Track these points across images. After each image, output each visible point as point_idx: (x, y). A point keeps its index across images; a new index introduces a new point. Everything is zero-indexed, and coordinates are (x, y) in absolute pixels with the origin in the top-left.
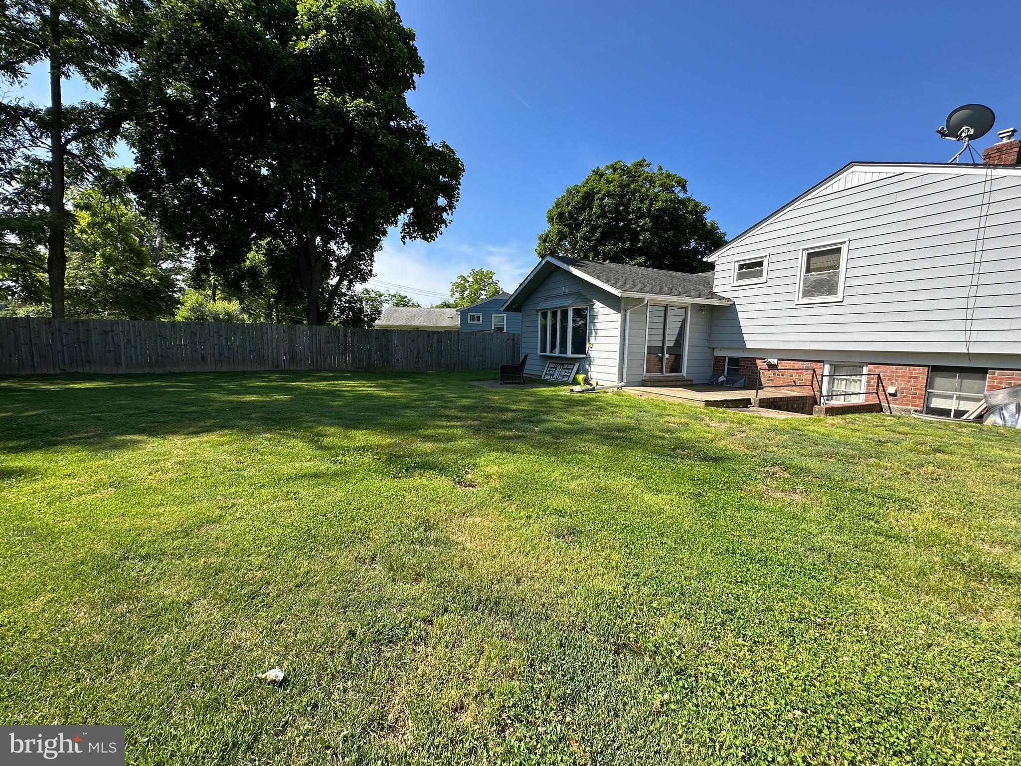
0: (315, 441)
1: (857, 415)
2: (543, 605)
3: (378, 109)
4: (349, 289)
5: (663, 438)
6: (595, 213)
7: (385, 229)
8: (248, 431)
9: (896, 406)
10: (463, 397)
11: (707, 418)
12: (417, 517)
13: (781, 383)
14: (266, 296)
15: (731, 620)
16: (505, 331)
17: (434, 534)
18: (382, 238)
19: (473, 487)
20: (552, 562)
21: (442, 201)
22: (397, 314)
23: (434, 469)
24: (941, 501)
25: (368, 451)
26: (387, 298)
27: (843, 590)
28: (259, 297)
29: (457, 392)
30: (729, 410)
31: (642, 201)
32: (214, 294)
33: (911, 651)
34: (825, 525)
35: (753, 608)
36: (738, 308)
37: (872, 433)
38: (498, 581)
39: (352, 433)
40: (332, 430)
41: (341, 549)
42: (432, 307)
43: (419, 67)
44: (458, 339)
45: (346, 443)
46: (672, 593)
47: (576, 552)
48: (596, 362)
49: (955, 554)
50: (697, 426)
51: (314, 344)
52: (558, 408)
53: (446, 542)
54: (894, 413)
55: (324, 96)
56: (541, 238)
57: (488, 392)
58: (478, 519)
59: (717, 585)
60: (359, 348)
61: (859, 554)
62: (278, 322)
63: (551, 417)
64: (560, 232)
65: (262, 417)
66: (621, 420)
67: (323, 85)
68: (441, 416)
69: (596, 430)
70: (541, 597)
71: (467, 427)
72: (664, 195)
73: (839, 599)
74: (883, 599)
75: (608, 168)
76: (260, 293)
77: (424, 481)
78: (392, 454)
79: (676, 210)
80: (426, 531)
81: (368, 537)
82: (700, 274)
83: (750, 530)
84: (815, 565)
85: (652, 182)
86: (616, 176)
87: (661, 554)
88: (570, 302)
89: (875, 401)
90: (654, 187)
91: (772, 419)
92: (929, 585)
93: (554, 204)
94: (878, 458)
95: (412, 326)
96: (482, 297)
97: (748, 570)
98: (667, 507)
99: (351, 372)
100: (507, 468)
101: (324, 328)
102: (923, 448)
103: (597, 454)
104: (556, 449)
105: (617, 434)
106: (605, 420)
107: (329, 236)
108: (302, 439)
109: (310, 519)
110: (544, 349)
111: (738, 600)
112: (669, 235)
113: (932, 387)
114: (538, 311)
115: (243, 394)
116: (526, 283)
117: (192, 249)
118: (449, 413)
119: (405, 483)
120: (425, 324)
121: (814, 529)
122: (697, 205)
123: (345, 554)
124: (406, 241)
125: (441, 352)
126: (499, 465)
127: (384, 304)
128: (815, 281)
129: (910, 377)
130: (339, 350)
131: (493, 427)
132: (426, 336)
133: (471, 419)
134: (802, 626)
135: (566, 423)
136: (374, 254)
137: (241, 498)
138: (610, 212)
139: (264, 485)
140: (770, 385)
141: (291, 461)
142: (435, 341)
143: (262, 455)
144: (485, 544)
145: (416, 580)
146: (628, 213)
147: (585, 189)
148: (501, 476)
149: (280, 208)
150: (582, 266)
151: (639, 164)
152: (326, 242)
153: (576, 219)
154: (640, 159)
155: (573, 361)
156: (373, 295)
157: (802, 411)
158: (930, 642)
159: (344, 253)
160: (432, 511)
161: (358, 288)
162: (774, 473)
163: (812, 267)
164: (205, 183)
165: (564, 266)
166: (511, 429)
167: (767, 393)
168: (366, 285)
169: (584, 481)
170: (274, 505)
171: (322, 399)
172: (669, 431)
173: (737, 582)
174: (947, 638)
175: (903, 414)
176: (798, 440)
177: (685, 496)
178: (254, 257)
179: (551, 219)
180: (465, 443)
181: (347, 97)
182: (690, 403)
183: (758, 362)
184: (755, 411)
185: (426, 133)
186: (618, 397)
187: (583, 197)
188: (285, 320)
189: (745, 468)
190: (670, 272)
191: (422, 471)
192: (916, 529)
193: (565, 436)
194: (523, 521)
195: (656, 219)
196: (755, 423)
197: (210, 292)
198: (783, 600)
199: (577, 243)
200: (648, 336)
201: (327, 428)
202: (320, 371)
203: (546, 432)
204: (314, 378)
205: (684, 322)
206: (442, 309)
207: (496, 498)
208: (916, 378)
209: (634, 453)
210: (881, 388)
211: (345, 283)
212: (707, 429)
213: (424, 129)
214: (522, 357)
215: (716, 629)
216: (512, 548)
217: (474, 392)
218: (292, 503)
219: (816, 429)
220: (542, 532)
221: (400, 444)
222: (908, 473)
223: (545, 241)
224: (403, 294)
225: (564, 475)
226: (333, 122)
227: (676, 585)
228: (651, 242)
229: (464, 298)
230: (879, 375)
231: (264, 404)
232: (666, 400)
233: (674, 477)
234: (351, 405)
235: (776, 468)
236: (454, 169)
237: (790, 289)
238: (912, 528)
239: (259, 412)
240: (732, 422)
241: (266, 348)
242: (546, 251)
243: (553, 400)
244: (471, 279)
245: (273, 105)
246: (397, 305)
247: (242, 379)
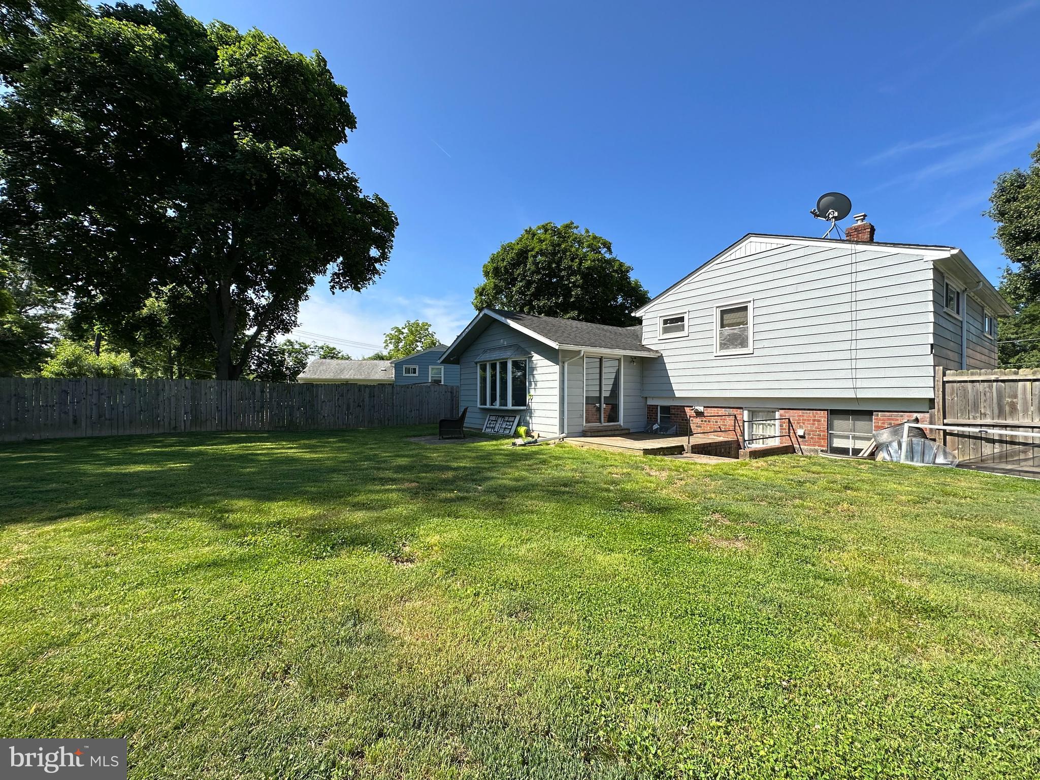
0: (218, 518)
1: (776, 457)
2: (499, 708)
3: (306, 158)
4: (269, 339)
5: (608, 490)
6: (529, 269)
7: (311, 278)
8: (128, 512)
9: (806, 447)
10: (399, 456)
11: (647, 467)
12: (345, 608)
13: (708, 429)
14: (165, 348)
15: (702, 696)
16: (442, 383)
17: (365, 629)
18: (309, 287)
19: (412, 561)
20: (506, 649)
21: (374, 252)
22: (324, 368)
23: (365, 544)
24: (862, 538)
25: (285, 527)
26: (313, 350)
27: (799, 644)
28: (158, 348)
29: (392, 450)
30: (666, 458)
31: (572, 260)
32: (98, 346)
33: (873, 707)
34: (770, 573)
35: (721, 679)
36: (666, 360)
37: (791, 474)
38: (445, 682)
39: (266, 506)
40: (241, 503)
41: (243, 663)
42: (364, 360)
43: (351, 123)
44: (393, 393)
45: (257, 519)
46: (638, 671)
47: (532, 633)
48: (536, 414)
49: (884, 591)
50: (640, 476)
51: (224, 402)
52: (501, 463)
53: (381, 638)
54: (805, 453)
55: (245, 141)
56: (477, 291)
57: (427, 449)
58: (419, 603)
59: (681, 653)
60: (278, 404)
61: (805, 601)
62: (181, 376)
63: (494, 474)
64: (496, 286)
65: (148, 493)
66: (567, 472)
67: (244, 130)
68: (374, 479)
69: (541, 485)
70: (496, 697)
71: (403, 490)
72: (592, 255)
73: (797, 656)
74: (836, 650)
75: (540, 229)
76: (158, 346)
77: (353, 560)
78: (315, 529)
79: (604, 269)
80: (355, 625)
81: (281, 643)
82: (629, 328)
83: (704, 586)
84: (769, 619)
85: (580, 243)
86: (548, 236)
87: (622, 623)
88: (509, 354)
89: (788, 443)
90: (583, 248)
91: (705, 464)
92: (871, 629)
93: (489, 260)
94: (801, 498)
95: (341, 380)
96: (417, 348)
97: (709, 632)
98: (621, 568)
99: (268, 432)
100: (450, 536)
101: (236, 384)
102: (835, 486)
103: (545, 513)
104: (503, 509)
105: (563, 489)
106: (549, 474)
107: (245, 283)
108: (200, 517)
109: (203, 626)
110: (484, 402)
111: (705, 670)
112: (598, 291)
113: (832, 429)
114: (476, 363)
115: (127, 464)
116: (464, 335)
117: (71, 294)
118: (382, 476)
119: (330, 564)
120: (356, 377)
121: (761, 578)
122: (621, 265)
123: (248, 669)
124: (335, 291)
125: (374, 407)
126: (440, 533)
127: (309, 356)
128: (729, 335)
129: (814, 420)
130: (254, 407)
131: (433, 489)
132: (357, 390)
133: (408, 481)
134: (770, 692)
135: (510, 479)
136: (300, 303)
137: (106, 605)
138: (544, 269)
139: (142, 584)
140: (699, 431)
141: (182, 548)
142: (367, 395)
143: (143, 542)
144: (427, 635)
145: (342, 695)
146: (561, 270)
147: (519, 246)
148: (443, 547)
149: (188, 253)
150: (520, 319)
151: (568, 227)
152: (242, 291)
153: (512, 274)
154: (568, 222)
155: (514, 413)
156: (297, 346)
157: (728, 455)
158: (886, 693)
159: (264, 302)
160: (363, 598)
161: (280, 339)
162: (716, 521)
163: (725, 322)
164: (93, 221)
165: (502, 319)
166: (453, 490)
167: (698, 439)
168: (288, 336)
169: (534, 545)
170: (154, 611)
171: (230, 466)
172: (613, 482)
173: (701, 648)
174: (899, 685)
175: (813, 454)
176: (731, 484)
177: (637, 553)
178: (153, 304)
179: (486, 274)
180: (401, 510)
181: (272, 144)
182: (629, 453)
183: (687, 409)
184: (689, 458)
185: (358, 185)
186: (560, 449)
187: (517, 254)
188: (189, 374)
189: (689, 517)
190: (602, 326)
191: (352, 548)
192: (847, 569)
193: (511, 495)
194: (470, 600)
195: (586, 275)
196: (691, 469)
197: (92, 343)
198: (747, 664)
199: (512, 296)
200: (586, 387)
201: (234, 502)
202: (228, 432)
203: (489, 491)
204: (221, 441)
205: (618, 373)
206: (375, 361)
207: (438, 575)
208: (819, 421)
209: (582, 509)
210: (792, 431)
211: (265, 333)
212: (648, 478)
213: (356, 181)
214: (462, 410)
215: (688, 709)
216: (460, 636)
217: (410, 450)
218: (179, 606)
219: (744, 472)
220: (493, 612)
221: (325, 515)
222: (828, 512)
223: (481, 294)
224: (331, 346)
225: (512, 539)
226: (254, 167)
227: (642, 661)
228: (582, 297)
229: (399, 350)
230: (789, 419)
231: (152, 475)
232: (607, 450)
233: (624, 533)
234: (266, 472)
235: (717, 516)
236: (388, 223)
237: (709, 342)
238: (844, 568)
239: (144, 487)
240: (670, 469)
241: (161, 408)
242: (483, 304)
243: (495, 454)
244: (406, 331)
245: (184, 145)
246: (325, 358)
247: (126, 445)
